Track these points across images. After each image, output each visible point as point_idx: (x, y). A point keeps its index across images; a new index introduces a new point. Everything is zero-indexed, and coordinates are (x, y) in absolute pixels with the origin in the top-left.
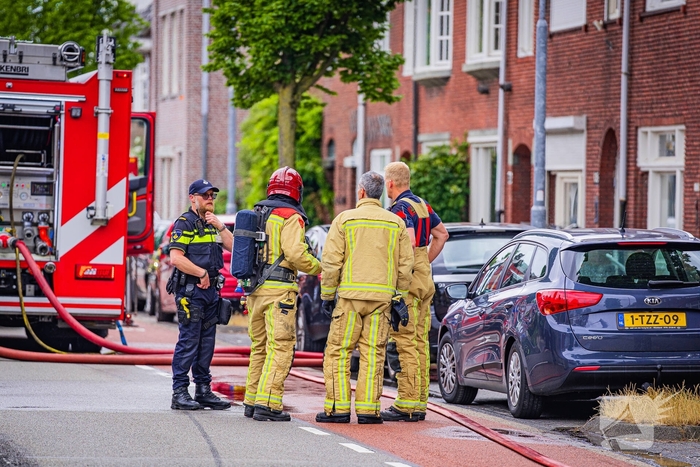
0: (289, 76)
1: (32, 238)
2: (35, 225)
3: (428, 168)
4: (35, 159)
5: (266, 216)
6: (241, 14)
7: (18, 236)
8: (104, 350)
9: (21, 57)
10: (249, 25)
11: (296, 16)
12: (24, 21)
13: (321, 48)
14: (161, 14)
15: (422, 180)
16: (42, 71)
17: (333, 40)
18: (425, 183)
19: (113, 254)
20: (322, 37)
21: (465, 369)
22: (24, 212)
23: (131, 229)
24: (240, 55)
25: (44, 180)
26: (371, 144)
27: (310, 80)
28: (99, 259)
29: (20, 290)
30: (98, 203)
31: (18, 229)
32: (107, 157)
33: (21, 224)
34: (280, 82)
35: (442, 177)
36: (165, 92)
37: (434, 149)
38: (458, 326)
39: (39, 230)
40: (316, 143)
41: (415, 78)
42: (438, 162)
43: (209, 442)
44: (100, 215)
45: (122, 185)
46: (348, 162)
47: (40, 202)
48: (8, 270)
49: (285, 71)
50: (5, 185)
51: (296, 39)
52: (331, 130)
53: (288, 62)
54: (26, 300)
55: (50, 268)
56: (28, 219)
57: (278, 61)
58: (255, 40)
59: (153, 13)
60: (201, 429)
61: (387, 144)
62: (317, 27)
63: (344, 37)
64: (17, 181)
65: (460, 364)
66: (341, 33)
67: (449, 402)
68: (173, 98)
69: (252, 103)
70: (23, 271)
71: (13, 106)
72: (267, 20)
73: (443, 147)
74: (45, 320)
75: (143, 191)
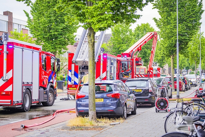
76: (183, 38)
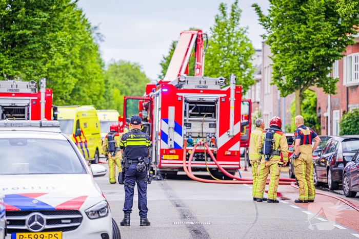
0: (299, 86)
1: (209, 142)
2: (210, 138)
3: (351, 116)
4: (210, 116)
5: (273, 133)
6: (282, 66)
7: (205, 141)
8: (234, 179)
9: (205, 82)
10: (285, 69)
11: (301, 66)
12: (217, 70)
13: (309, 76)
14: (265, 66)
15: (349, 121)
16: (212, 86)
17: (314, 73)
18: (350, 122)
19: (236, 147)
20: (310, 73)
21: (352, 185)
22: (207, 133)
23: (242, 138)
24: (282, 79)
25: (213, 123)
26: (333, 108)
27: (306, 87)
28: (231, 149)
29: (206, 160)
30: (231, 130)
31: (205, 139)
32: (234, 114)
33: (206, 137)
34: (296, 88)
35: (356, 119)
36: (266, 92)
37: (353, 110)
38: (349, 170)
39: (212, 139)
40: (315, 109)
41: (347, 86)
42: (354, 114)
43: (257, 211)
44: (231, 134)
45: (239, 124)
46: (325, 115)
47: (212, 130)
48: (202, 153)
49: (297, 85)
50: (201, 125)
51: (301, 73)
52: (320, 104)
53: (298, 81)
54: (207, 162)
55: (215, 152)
56: (208, 136)
57: (295, 81)
58: (287, 74)
59: (262, 67)
60: (256, 206)
61: (338, 108)
62: (308, 69)
63: (318, 72)
64: (204, 123)
65: (350, 184)
66: (316, 71)
67: (347, 197)
68: (268, 94)
69: (286, 95)
70: (207, 153)
71: (203, 99)
72: (291, 67)
73: (356, 109)
74: (214, 169)
75: (248, 126)
76: (331, 53)
